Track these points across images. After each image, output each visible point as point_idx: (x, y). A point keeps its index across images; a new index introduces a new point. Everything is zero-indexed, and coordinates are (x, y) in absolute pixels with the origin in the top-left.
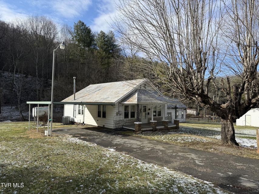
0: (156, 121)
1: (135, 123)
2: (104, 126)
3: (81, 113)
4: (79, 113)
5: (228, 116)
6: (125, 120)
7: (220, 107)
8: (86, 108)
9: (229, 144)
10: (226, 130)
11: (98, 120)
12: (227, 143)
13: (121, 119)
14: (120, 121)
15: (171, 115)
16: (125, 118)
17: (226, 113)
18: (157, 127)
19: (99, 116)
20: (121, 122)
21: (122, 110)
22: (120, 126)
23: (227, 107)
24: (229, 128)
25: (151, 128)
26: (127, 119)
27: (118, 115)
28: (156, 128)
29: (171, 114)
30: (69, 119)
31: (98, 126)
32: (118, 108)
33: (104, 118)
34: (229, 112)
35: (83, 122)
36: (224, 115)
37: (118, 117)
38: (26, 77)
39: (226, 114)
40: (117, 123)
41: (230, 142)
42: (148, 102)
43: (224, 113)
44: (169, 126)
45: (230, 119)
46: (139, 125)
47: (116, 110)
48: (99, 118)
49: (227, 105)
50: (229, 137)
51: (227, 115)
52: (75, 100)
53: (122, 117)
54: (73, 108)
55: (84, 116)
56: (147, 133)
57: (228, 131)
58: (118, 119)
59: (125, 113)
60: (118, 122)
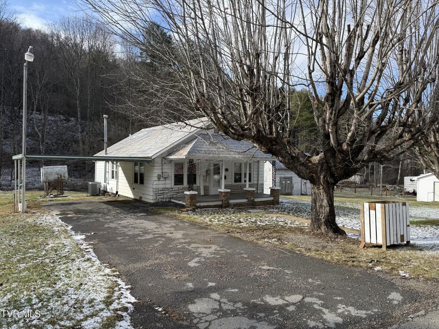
0: (229, 190)
1: (186, 193)
2: (141, 197)
3: (114, 175)
4: (113, 177)
5: (319, 178)
6: (175, 189)
7: (308, 161)
8: (120, 168)
9: (323, 230)
10: (318, 204)
11: (134, 189)
12: (317, 230)
13: (168, 186)
14: (164, 189)
15: (291, 182)
16: (175, 185)
17: (316, 172)
18: (232, 201)
19: (136, 181)
20: (167, 191)
21: (170, 171)
22: (165, 197)
23: (319, 161)
24: (323, 200)
25: (220, 203)
26: (181, 186)
27: (162, 179)
28: (228, 202)
29: (292, 180)
30: (98, 186)
31: (134, 199)
32: (161, 167)
33: (142, 185)
34: (321, 169)
35: (117, 192)
36: (313, 176)
37: (160, 182)
38: (68, 120)
39: (317, 174)
40: (158, 192)
41: (323, 228)
42: (211, 155)
43: (313, 173)
44: (256, 200)
45: (322, 183)
46: (192, 197)
47: (157, 171)
48: (135, 185)
49: (320, 157)
50: (322, 218)
51: (317, 176)
52: (106, 154)
53: (170, 183)
54: (104, 168)
55: (117, 181)
56: (206, 210)
57: (321, 206)
58: (161, 186)
59: (176, 176)
60: (161, 192)
